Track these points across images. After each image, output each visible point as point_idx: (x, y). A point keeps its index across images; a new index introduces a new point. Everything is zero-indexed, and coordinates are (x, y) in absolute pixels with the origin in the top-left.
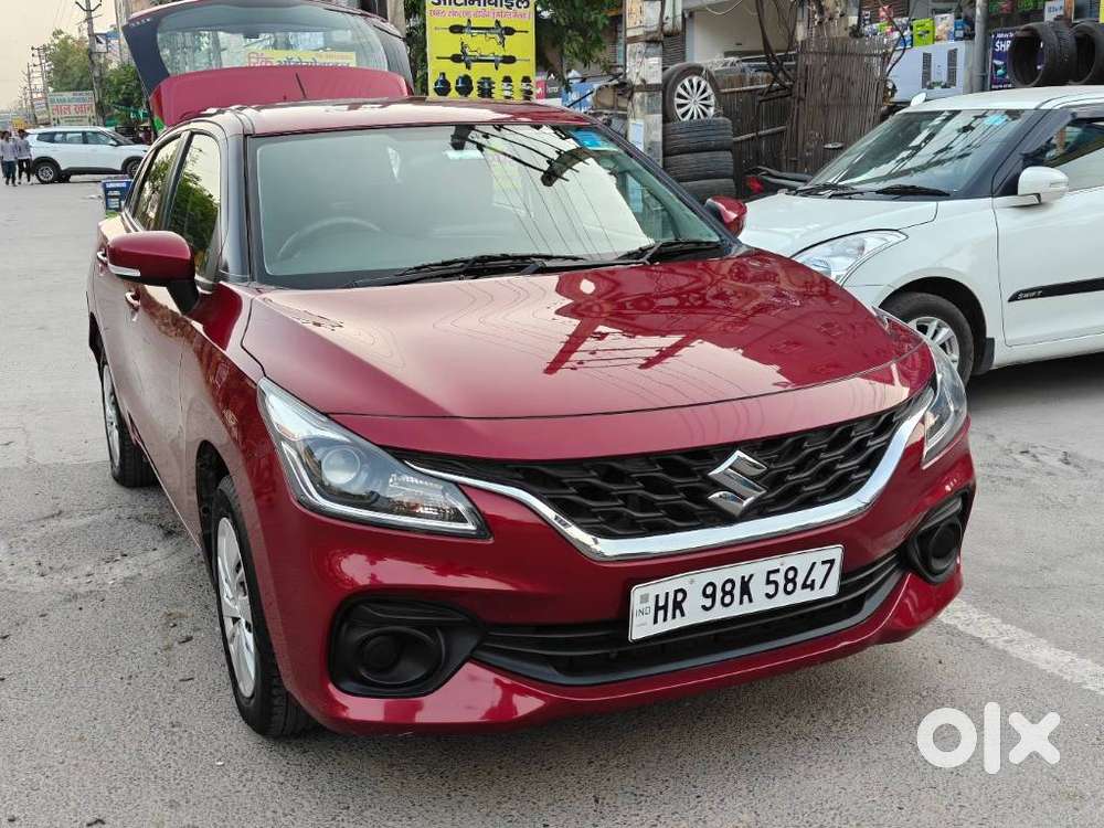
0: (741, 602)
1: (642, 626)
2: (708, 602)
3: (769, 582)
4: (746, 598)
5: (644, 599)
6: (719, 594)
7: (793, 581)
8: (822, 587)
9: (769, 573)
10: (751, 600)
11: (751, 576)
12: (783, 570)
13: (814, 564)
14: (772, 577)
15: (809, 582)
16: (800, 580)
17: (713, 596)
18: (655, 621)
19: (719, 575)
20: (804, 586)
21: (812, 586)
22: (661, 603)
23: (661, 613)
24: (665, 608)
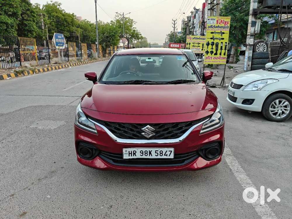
0: (150, 156)
1: (126, 157)
2: (142, 154)
3: (156, 153)
4: (150, 155)
5: (126, 151)
6: (144, 153)
7: (162, 153)
8: (169, 156)
9: (156, 151)
10: (152, 156)
11: (151, 151)
12: (159, 151)
13: (167, 151)
14: (157, 152)
15: (166, 154)
16: (164, 154)
17: (143, 153)
18: (129, 156)
19: (144, 149)
20: (165, 155)
21: (167, 155)
22: (130, 153)
23: (130, 155)
24: (131, 154)
